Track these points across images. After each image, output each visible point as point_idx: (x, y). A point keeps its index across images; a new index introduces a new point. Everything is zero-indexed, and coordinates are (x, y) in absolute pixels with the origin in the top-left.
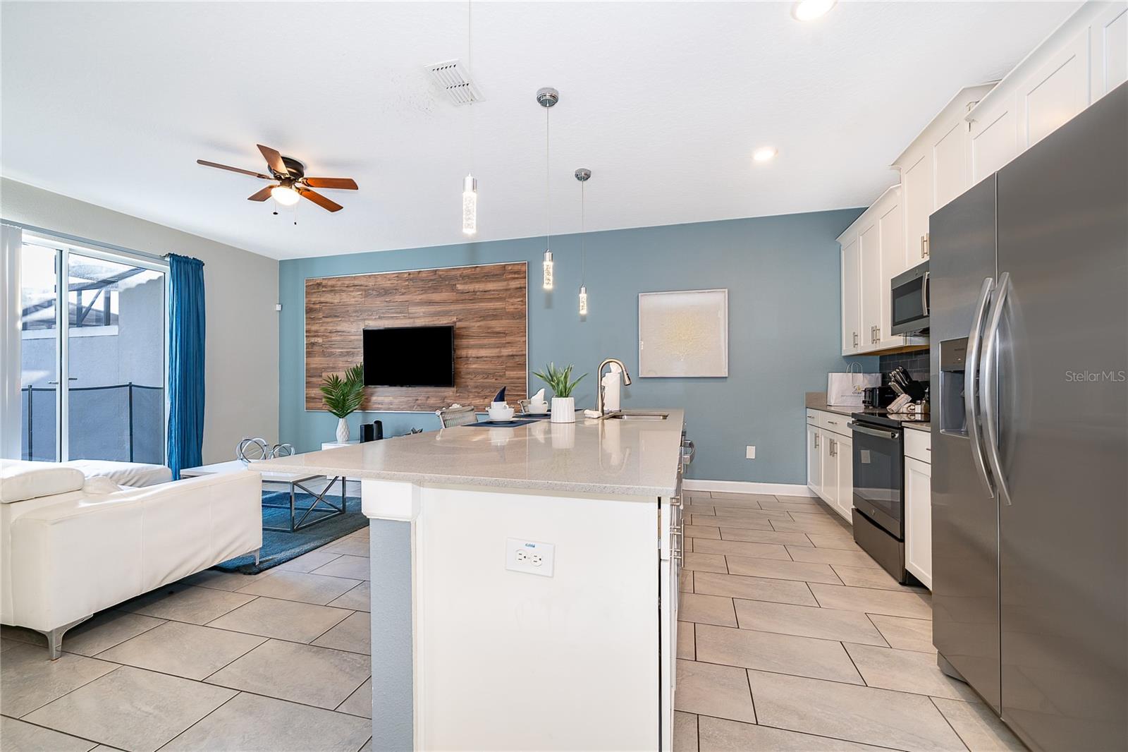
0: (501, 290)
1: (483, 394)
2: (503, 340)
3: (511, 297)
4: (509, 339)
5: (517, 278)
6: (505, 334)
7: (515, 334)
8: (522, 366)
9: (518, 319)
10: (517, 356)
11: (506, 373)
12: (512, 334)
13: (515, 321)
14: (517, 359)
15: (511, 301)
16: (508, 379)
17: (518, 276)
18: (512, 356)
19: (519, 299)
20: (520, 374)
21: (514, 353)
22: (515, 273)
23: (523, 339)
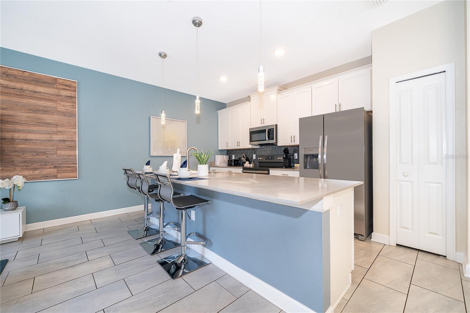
0: (52, 94)
1: (32, 167)
2: (54, 129)
3: (62, 100)
4: (59, 129)
5: (67, 89)
6: (57, 125)
7: (66, 126)
8: (73, 148)
9: (68, 116)
10: (67, 141)
11: (58, 152)
12: (63, 125)
13: (65, 118)
14: (68, 143)
15: (63, 103)
16: (59, 156)
17: (69, 89)
18: (64, 141)
19: (70, 104)
20: (71, 153)
21: (65, 139)
22: (66, 86)
23: (74, 130)
